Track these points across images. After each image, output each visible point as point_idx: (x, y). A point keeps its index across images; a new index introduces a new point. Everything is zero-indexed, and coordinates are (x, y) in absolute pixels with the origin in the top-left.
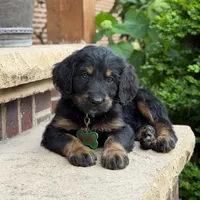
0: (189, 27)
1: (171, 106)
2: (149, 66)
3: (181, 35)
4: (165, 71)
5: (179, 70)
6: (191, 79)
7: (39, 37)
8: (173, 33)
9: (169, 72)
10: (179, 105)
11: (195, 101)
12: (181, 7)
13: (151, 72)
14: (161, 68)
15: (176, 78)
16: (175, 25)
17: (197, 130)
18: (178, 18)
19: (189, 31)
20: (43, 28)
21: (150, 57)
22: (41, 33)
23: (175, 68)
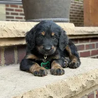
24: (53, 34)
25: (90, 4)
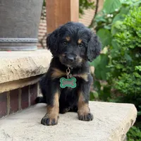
0: (137, 42)
1: (124, 91)
2: (112, 66)
3: (132, 47)
4: (121, 69)
5: (130, 68)
6: (137, 75)
7: (41, 42)
8: (127, 45)
9: (124, 70)
10: (129, 91)
11: (139, 88)
12: (133, 28)
13: (113, 70)
14: (119, 67)
15: (128, 73)
16: (129, 40)
17: (140, 106)
18: (130, 36)
19: (137, 44)
20: (44, 36)
21: (113, 59)
22: (42, 40)
23: (128, 67)
24: (80, 42)
25: (56, 14)
